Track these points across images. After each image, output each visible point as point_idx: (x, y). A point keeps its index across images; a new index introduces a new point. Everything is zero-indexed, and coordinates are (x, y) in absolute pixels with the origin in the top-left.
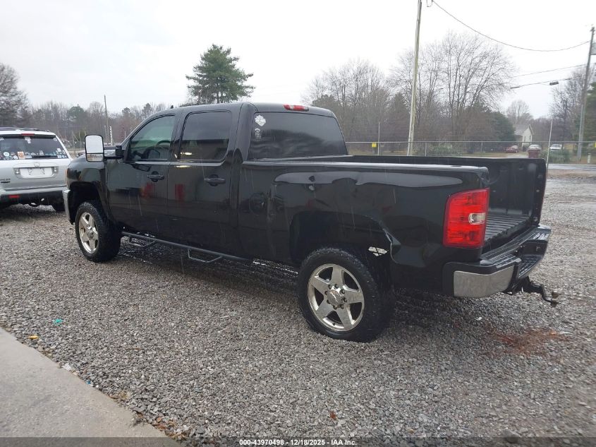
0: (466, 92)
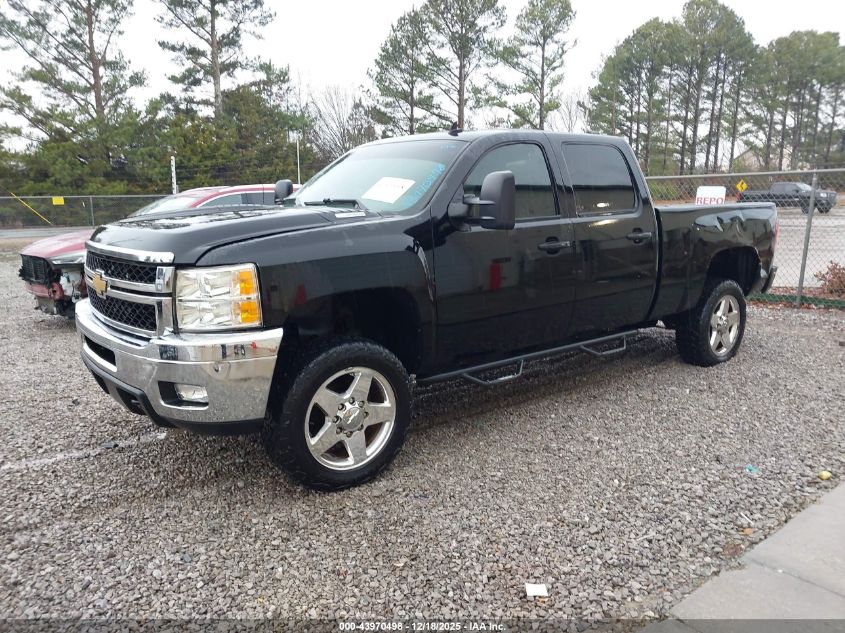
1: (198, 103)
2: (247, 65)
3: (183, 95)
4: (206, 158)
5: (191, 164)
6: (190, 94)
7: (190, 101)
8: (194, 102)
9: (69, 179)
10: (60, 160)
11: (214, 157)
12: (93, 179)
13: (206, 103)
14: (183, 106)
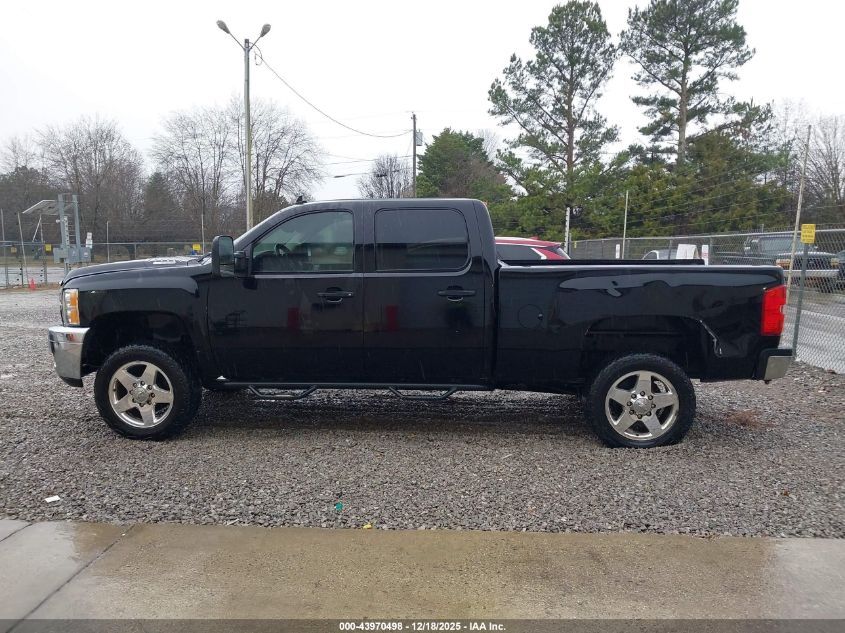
0: (265, 177)
1: (663, 152)
2: (718, 108)
3: (650, 145)
4: (656, 204)
5: (641, 211)
6: (657, 144)
7: (655, 150)
8: (659, 152)
9: (533, 227)
10: (528, 212)
11: (666, 204)
12: (553, 227)
13: (670, 151)
14: (649, 156)
